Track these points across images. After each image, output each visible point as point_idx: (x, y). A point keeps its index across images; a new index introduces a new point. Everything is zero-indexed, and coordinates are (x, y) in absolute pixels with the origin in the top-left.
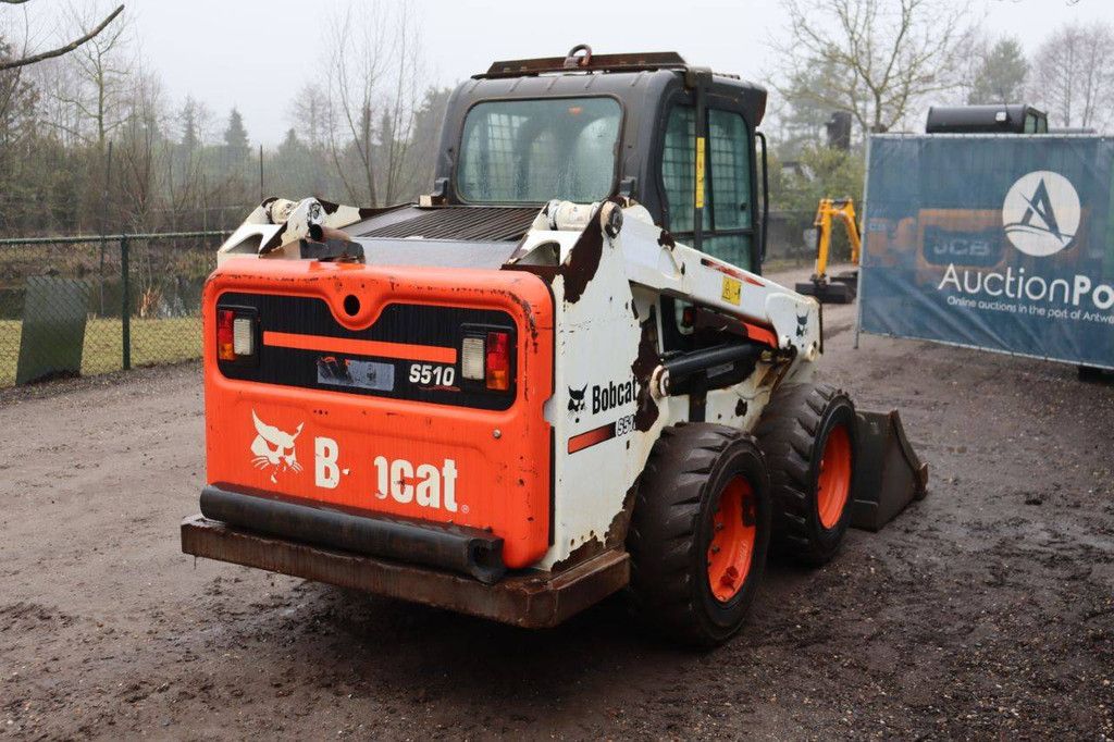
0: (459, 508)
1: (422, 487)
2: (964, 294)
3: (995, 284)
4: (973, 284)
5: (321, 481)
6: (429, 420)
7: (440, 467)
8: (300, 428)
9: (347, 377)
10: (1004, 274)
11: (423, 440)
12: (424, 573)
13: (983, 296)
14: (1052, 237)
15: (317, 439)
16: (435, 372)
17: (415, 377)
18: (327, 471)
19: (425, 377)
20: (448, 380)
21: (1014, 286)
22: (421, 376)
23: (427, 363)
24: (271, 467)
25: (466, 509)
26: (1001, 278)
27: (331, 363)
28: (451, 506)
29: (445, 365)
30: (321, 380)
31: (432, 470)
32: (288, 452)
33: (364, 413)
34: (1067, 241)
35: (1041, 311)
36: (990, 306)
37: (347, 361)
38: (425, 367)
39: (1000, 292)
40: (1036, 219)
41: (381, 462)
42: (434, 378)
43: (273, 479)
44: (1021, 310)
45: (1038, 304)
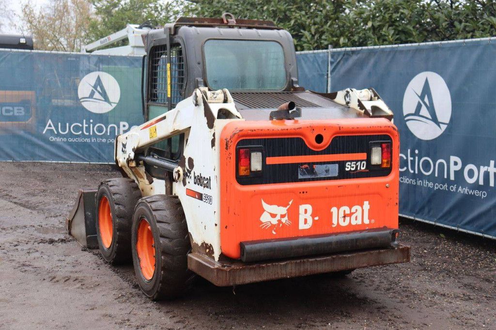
0: (370, 222)
1: (353, 217)
2: (58, 135)
3: (77, 128)
4: (64, 129)
5: (302, 226)
6: (358, 186)
7: (362, 205)
8: (290, 203)
9: (315, 174)
10: (82, 124)
11: (355, 195)
12: (365, 253)
13: (70, 135)
14: (106, 103)
15: (300, 206)
16: (357, 164)
17: (348, 168)
18: (306, 221)
19: (353, 167)
20: (363, 167)
21: (88, 129)
22: (351, 167)
23: (353, 161)
24: (273, 226)
25: (373, 221)
26: (81, 125)
27: (306, 168)
28: (367, 221)
29: (361, 161)
30: (300, 177)
31: (358, 208)
32: (283, 216)
33: (327, 188)
34: (114, 105)
35: (104, 140)
36: (75, 140)
37: (314, 166)
38: (353, 163)
39: (80, 132)
40: (97, 95)
41: (334, 210)
42: (357, 167)
43: (274, 233)
44: (93, 141)
45: (101, 137)
